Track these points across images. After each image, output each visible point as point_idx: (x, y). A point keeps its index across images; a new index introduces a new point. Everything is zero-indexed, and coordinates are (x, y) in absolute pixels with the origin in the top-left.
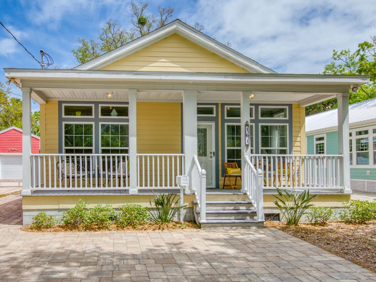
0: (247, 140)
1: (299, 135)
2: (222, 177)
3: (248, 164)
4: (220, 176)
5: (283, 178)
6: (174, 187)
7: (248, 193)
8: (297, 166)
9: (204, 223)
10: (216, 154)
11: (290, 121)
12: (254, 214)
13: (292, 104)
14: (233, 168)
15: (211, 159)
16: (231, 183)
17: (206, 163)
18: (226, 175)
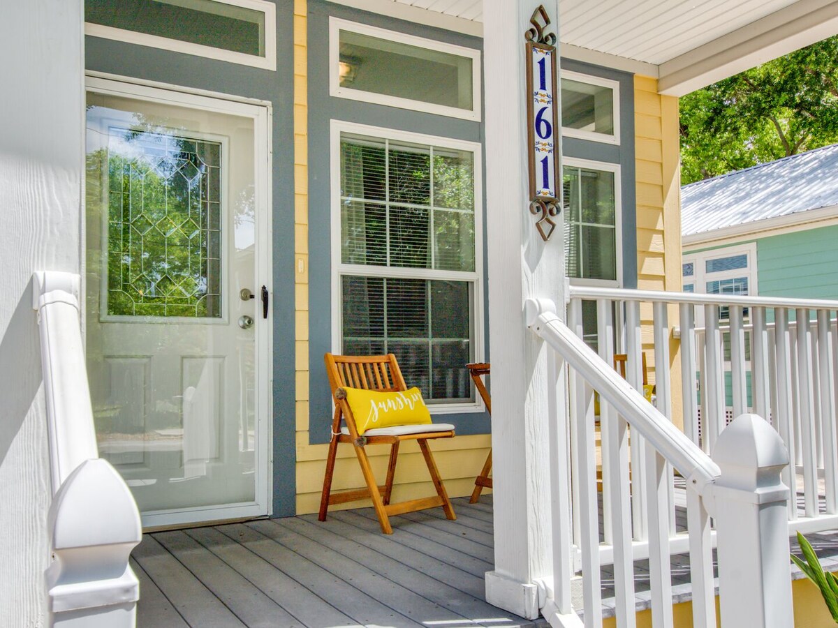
0: (545, 161)
1: (659, 226)
2: (313, 441)
4: (302, 438)
10: (278, 303)
11: (625, 154)
13: (633, 74)
14: (379, 388)
15: (241, 335)
16: (371, 481)
17: (214, 357)
18: (339, 431)
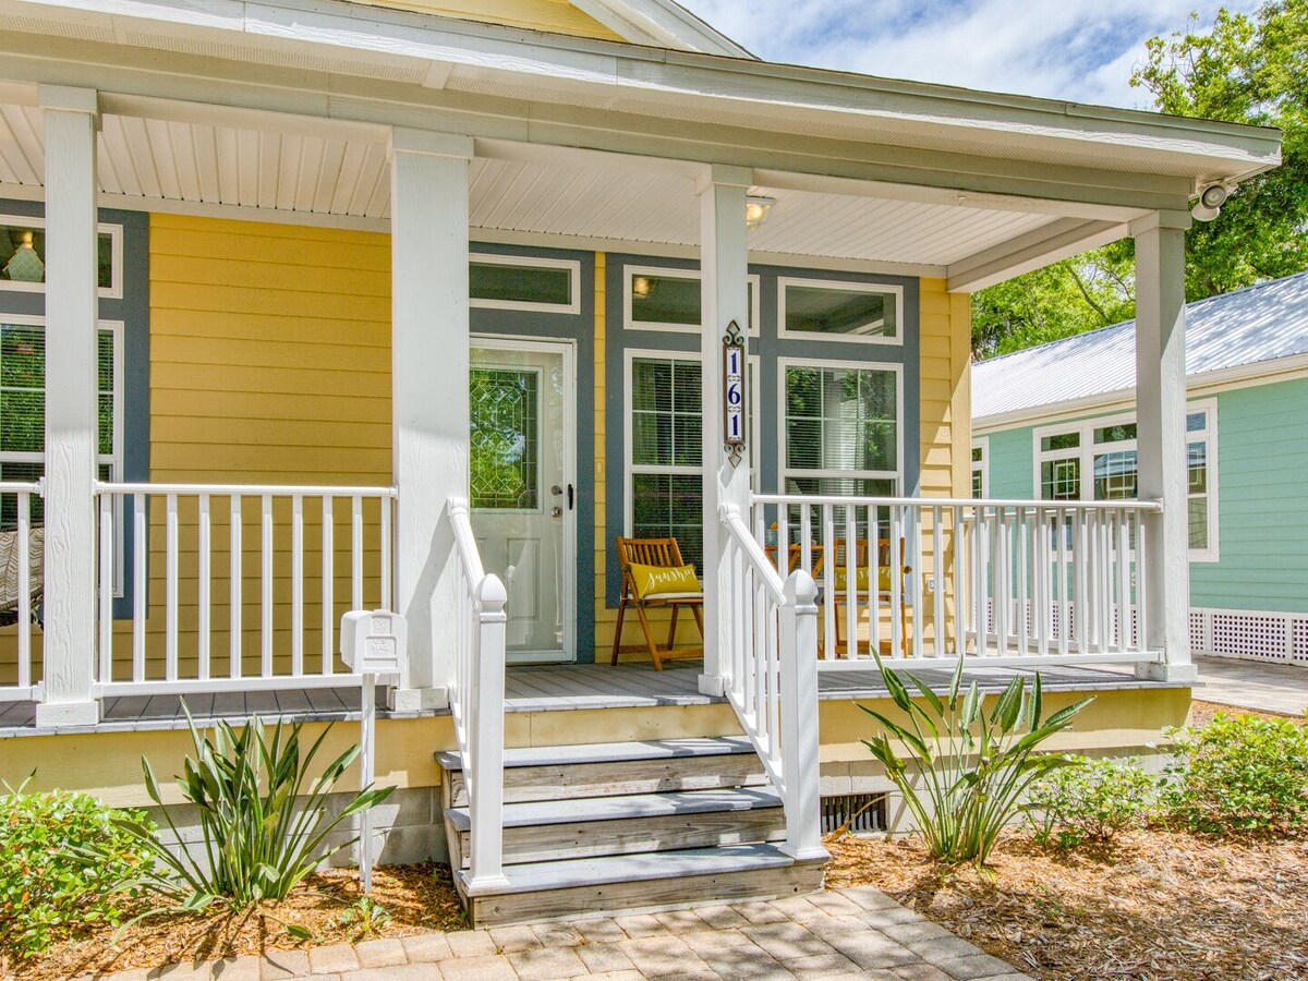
0: (735, 419)
1: (946, 419)
2: (608, 606)
3: (739, 543)
4: (600, 604)
5: (881, 607)
6: (328, 678)
7: (738, 698)
8: (925, 553)
9: (490, 896)
10: (581, 497)
11: (910, 354)
12: (768, 813)
13: (918, 278)
14: (659, 564)
15: (555, 522)
16: (650, 639)
17: (533, 539)
18: (626, 596)
